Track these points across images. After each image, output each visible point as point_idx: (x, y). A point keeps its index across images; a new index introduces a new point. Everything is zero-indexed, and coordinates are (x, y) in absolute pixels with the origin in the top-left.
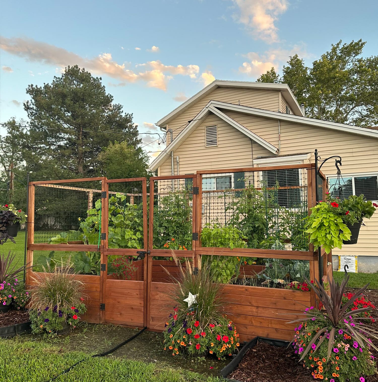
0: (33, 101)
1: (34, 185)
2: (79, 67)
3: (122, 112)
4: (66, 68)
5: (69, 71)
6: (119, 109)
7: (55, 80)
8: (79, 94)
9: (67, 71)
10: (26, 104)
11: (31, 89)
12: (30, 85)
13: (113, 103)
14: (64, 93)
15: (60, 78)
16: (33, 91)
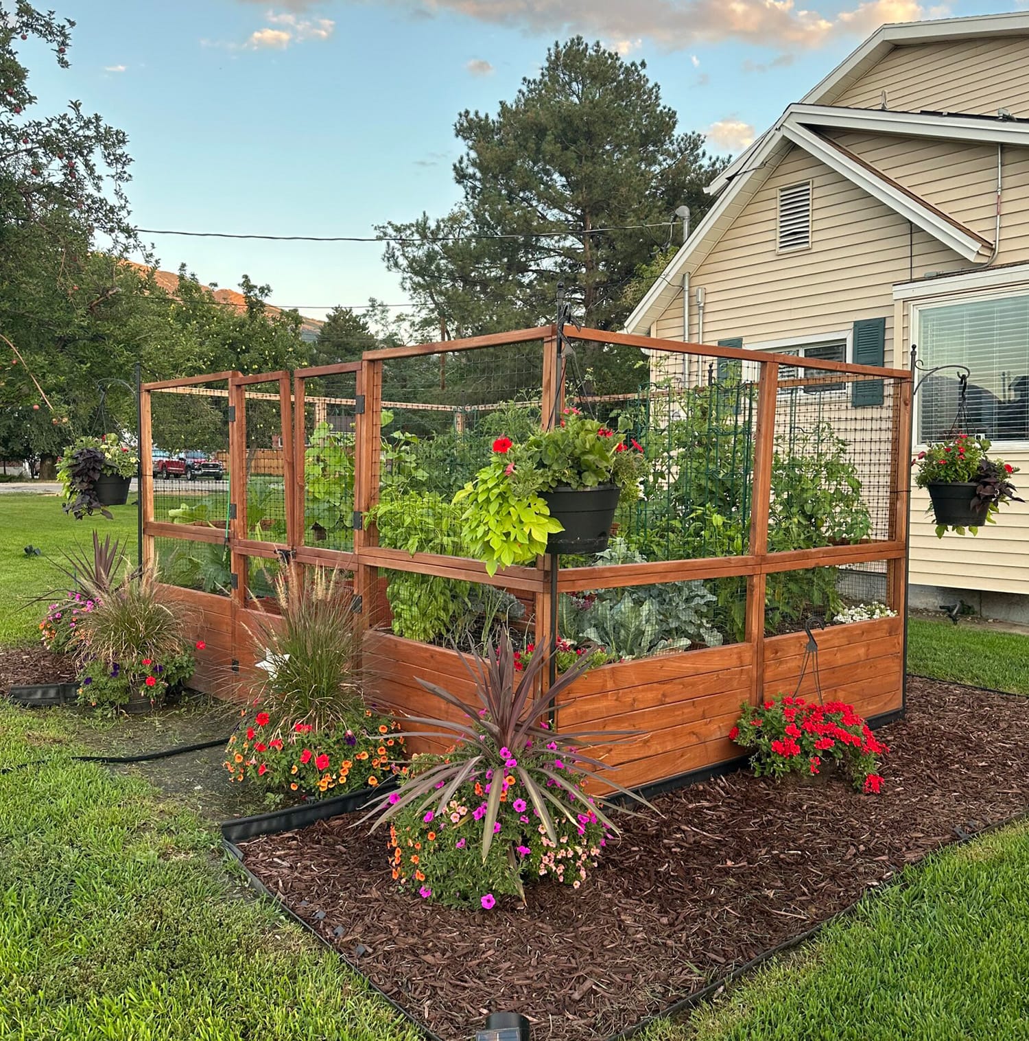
0: (473, 154)
1: (148, 391)
2: (585, 40)
3: (704, 154)
4: (549, 50)
5: (557, 57)
6: (696, 147)
7: (525, 89)
8: (577, 122)
9: (553, 58)
10: (458, 165)
11: (465, 124)
12: (463, 112)
13: (678, 132)
14: (541, 124)
15: (538, 80)
16: (470, 128)
